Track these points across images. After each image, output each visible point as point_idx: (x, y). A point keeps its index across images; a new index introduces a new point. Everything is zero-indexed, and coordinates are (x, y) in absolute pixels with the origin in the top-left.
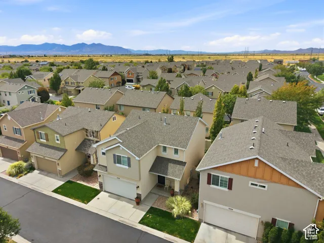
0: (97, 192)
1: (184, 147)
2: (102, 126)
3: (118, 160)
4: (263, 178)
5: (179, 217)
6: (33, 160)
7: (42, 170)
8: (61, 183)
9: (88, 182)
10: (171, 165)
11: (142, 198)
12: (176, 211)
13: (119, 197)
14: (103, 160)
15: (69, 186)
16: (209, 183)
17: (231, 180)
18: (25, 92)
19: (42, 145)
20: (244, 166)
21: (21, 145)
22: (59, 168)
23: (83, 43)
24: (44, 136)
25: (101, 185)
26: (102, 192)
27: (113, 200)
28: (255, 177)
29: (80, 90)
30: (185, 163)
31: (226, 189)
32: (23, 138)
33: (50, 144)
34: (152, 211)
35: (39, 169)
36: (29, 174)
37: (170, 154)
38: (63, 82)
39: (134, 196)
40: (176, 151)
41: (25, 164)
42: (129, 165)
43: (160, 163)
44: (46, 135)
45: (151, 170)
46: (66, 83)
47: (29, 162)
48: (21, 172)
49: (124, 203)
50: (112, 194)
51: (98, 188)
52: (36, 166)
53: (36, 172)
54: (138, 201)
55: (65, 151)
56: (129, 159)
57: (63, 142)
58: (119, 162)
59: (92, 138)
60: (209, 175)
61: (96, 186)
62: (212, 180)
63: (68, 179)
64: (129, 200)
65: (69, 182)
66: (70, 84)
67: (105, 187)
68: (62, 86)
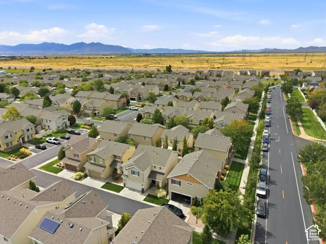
0: (122, 188)
1: (164, 166)
2: (123, 154)
3: (133, 173)
4: (191, 181)
5: (160, 198)
6: (87, 172)
7: (91, 177)
8: (103, 184)
9: (117, 183)
10: (158, 175)
11: (145, 190)
12: (159, 195)
13: (134, 190)
14: (125, 172)
15: (108, 185)
16: (172, 183)
17: (180, 182)
18: (61, 119)
19: (91, 163)
20: (184, 177)
21: (79, 163)
22: (102, 176)
23: (82, 43)
24: (93, 159)
25: (124, 184)
26: (125, 188)
27: (131, 191)
28: (188, 181)
29: (96, 113)
30: (164, 174)
31: (178, 185)
32: (80, 159)
33: (96, 163)
34: (149, 196)
35: (89, 176)
36: (85, 179)
37: (157, 170)
38: (82, 106)
39: (141, 189)
40: (160, 168)
41: (82, 174)
42: (139, 175)
43: (153, 174)
44: (94, 159)
45: (148, 177)
46: (85, 107)
47: (85, 173)
48: (82, 178)
49: (136, 193)
50: (130, 189)
51: (123, 186)
52: (88, 175)
53: (88, 178)
54: (143, 192)
55: (105, 167)
56: (138, 172)
57: (104, 162)
58: (134, 174)
59: (118, 160)
60: (172, 180)
61: (122, 185)
62: (173, 182)
63: (107, 181)
64: (138, 191)
65: (107, 183)
66: (88, 108)
67: (127, 185)
68: (81, 109)
